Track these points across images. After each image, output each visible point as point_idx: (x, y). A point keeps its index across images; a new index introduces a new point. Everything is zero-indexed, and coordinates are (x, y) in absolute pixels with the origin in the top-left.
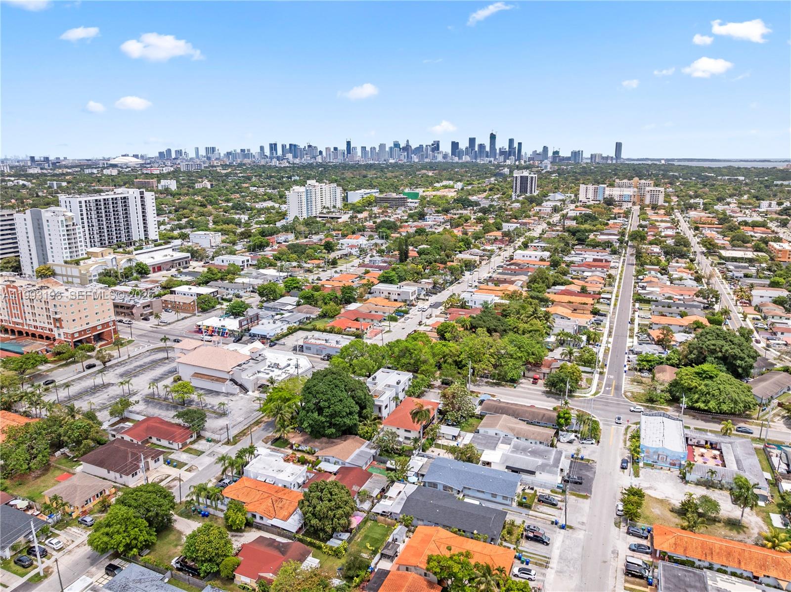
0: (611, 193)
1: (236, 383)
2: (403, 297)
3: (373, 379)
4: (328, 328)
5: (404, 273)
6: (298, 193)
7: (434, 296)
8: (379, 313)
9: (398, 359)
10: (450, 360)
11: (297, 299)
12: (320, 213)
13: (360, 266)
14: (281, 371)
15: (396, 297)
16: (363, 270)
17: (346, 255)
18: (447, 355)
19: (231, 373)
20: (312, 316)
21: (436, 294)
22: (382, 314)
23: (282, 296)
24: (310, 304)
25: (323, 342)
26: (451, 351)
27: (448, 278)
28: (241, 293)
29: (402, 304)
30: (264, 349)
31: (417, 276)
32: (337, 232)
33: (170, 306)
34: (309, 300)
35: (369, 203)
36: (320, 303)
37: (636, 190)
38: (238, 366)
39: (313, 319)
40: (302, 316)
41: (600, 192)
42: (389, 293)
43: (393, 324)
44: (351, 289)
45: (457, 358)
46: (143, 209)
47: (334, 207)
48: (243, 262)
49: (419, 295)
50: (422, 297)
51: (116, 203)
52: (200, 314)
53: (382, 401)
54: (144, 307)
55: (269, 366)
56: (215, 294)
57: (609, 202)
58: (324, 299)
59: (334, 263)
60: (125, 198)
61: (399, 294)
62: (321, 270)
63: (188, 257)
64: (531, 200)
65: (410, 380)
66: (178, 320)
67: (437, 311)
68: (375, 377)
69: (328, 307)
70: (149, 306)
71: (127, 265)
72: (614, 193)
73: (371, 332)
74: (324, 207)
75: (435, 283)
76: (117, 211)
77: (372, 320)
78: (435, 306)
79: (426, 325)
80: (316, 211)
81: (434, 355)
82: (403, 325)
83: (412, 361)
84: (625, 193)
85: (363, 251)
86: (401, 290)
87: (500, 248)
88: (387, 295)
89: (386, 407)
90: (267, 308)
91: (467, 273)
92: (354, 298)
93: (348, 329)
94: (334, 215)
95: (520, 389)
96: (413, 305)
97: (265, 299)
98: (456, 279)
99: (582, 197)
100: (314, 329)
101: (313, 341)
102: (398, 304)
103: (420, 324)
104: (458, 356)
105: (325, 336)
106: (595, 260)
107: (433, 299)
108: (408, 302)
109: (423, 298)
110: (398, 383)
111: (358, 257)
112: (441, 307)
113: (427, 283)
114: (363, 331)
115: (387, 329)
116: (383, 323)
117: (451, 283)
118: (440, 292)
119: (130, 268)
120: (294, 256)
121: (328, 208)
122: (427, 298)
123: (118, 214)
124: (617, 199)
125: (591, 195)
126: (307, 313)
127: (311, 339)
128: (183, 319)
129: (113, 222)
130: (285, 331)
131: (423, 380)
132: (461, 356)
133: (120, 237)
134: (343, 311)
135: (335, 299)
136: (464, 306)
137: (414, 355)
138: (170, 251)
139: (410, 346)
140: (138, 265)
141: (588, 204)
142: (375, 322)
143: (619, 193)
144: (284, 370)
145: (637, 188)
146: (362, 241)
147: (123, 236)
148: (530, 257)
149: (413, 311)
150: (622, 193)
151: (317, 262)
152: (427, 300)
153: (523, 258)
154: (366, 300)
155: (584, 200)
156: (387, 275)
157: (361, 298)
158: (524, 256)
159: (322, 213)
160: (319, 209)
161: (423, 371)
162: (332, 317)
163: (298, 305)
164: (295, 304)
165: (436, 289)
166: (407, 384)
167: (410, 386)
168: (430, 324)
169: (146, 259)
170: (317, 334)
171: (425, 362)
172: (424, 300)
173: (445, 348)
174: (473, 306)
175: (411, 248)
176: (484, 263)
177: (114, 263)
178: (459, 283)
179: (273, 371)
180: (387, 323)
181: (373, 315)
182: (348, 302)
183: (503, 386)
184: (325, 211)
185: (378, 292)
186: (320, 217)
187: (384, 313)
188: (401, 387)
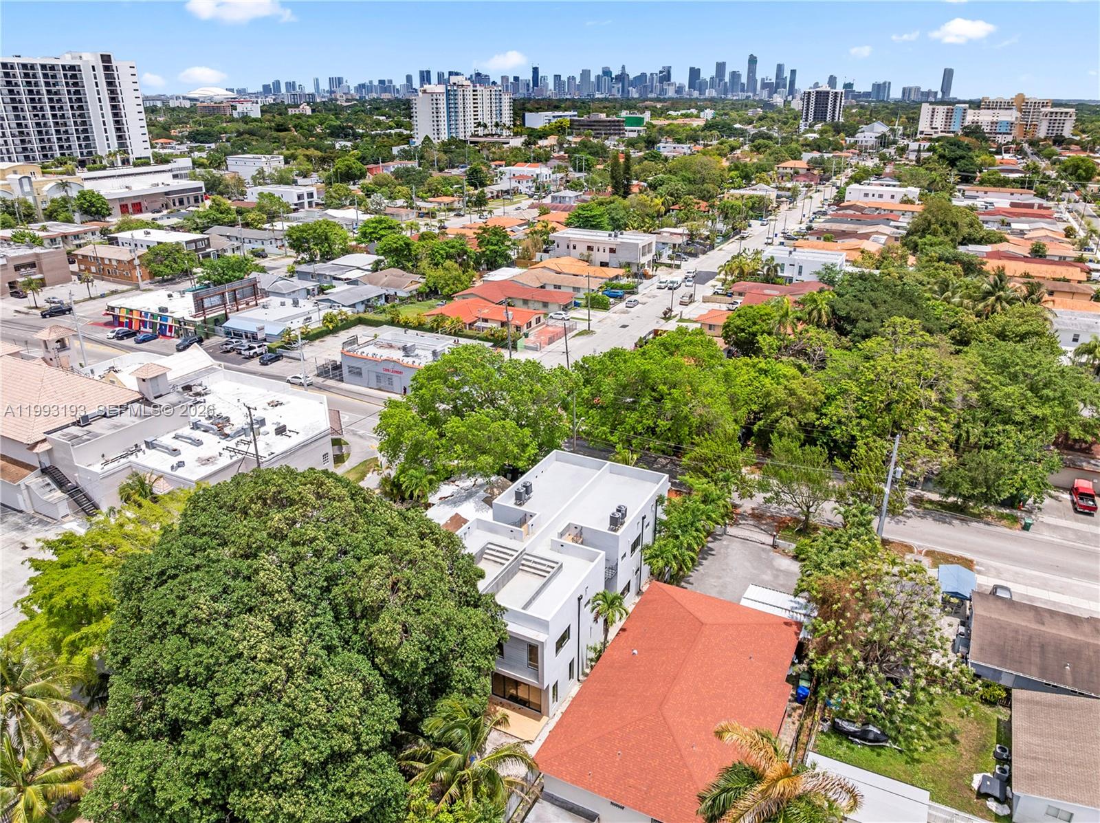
0: (976, 119)
1: (61, 482)
2: (623, 257)
3: (520, 498)
4: (429, 320)
5: (622, 213)
6: (432, 94)
7: (691, 260)
8: (563, 290)
9: (612, 413)
10: (788, 424)
11: (376, 258)
12: (473, 136)
13: (532, 207)
14: (225, 443)
15: (606, 257)
16: (536, 212)
17: (507, 192)
18: (778, 404)
19: (41, 448)
20: (401, 294)
21: (695, 255)
22: (571, 290)
23: (346, 251)
24: (403, 268)
25: (397, 355)
26: (792, 393)
27: (720, 226)
28: (269, 248)
29: (621, 272)
30: (209, 370)
31: (651, 221)
32: (497, 163)
33: (93, 269)
34: (402, 256)
35: (560, 130)
36: (424, 264)
37: (1019, 115)
38: (77, 423)
39: (403, 300)
40: (371, 291)
41: (957, 118)
42: (590, 248)
43: (597, 315)
44: (500, 234)
45: (812, 416)
46: (112, 92)
47: (497, 125)
48: (300, 197)
49: (659, 255)
50: (665, 260)
51: (54, 77)
52: (151, 287)
53: (543, 625)
54: (17, 268)
55: (196, 426)
56: (200, 245)
57: (974, 131)
58: (432, 256)
59: (480, 202)
60: (72, 68)
61: (612, 251)
62: (452, 214)
63: (200, 189)
64: (838, 129)
65: (660, 500)
66: (91, 298)
67: (707, 289)
68: (528, 489)
69: (440, 272)
70: (33, 265)
71: (58, 195)
72: (981, 118)
73: (540, 333)
74: (479, 124)
75: (691, 236)
76: (56, 93)
77: (545, 305)
78: (701, 278)
79: (681, 320)
80: (465, 131)
81: (734, 402)
82: (624, 319)
83: (663, 424)
84: (1000, 119)
85: (541, 189)
86: (619, 240)
87: (809, 186)
88: (586, 252)
89: (565, 637)
90: (303, 276)
91: (755, 223)
92: (508, 257)
93: (479, 324)
94: (495, 139)
95: (1046, 536)
96: (646, 276)
97: (306, 256)
98: (736, 231)
99: (924, 125)
100: (393, 323)
101: (370, 351)
102: (611, 272)
103: (667, 316)
104: (817, 410)
105: (410, 337)
106: (1013, 205)
107: (691, 265)
108: (634, 269)
109: (669, 262)
110: (616, 522)
111: (531, 196)
112: (712, 282)
113: (676, 234)
114: (518, 328)
115: (582, 326)
116: (572, 314)
117: (726, 237)
118: (704, 253)
119: (65, 200)
120: (405, 189)
121: (485, 126)
122: (678, 262)
123: (59, 101)
124: (987, 129)
125: (939, 122)
126: (388, 286)
127: (367, 344)
128: (103, 296)
129: (49, 113)
130: (315, 325)
131: (706, 500)
132: (830, 410)
133: (69, 147)
134: (478, 284)
135: (459, 255)
136: (771, 277)
137: (668, 404)
138: (167, 178)
139: (657, 374)
140: (83, 195)
141: (935, 136)
142: (553, 310)
143: (990, 119)
144: (232, 444)
145: (1020, 110)
146: (543, 171)
147: (75, 143)
148: (881, 196)
149: (646, 288)
150: (995, 119)
151: (447, 199)
152: (678, 267)
153: (866, 199)
154: (537, 263)
155: (928, 130)
156: (587, 214)
157: (525, 260)
158: (866, 195)
159: (477, 136)
160: (471, 128)
161: (705, 460)
162: (449, 297)
163: (376, 267)
164: (369, 267)
165: (695, 246)
166: (650, 520)
167: (659, 526)
168: (694, 316)
169: (110, 187)
170: (388, 333)
171: (705, 428)
172: (670, 266)
173: (767, 381)
174: (796, 277)
175: (635, 182)
176: (784, 207)
177: (27, 188)
178: (743, 238)
179: (198, 443)
180: (582, 313)
181: (549, 292)
182: (493, 265)
183: (978, 517)
184: (481, 131)
185: (563, 247)
186: (471, 143)
187: (576, 289)
188: (627, 533)
